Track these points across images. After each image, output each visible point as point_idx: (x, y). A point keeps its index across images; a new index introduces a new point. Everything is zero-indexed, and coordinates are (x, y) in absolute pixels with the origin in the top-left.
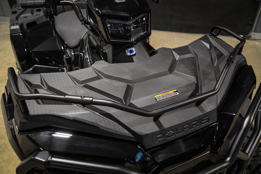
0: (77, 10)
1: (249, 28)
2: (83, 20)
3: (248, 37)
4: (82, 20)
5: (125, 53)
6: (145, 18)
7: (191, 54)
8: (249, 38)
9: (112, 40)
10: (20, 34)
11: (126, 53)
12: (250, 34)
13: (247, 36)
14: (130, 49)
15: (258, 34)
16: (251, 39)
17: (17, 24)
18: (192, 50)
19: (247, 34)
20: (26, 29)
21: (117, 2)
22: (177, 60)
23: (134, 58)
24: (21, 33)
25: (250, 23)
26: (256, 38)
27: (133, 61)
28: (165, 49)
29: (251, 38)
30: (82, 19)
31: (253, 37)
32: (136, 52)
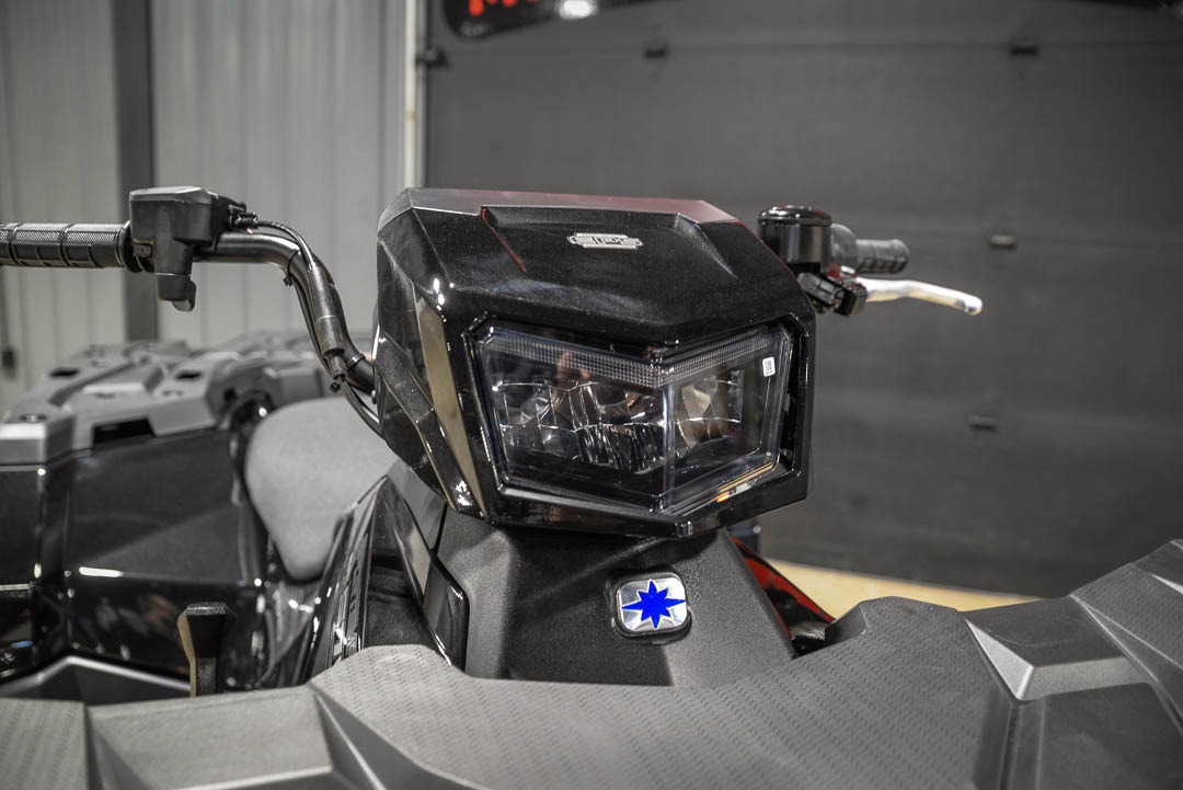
0: (315, 290)
2: (339, 352)
4: (328, 353)
5: (606, 610)
6: (772, 359)
7: (1122, 660)
9: (509, 492)
10: (36, 472)
11: (616, 615)
14: (642, 585)
17: (41, 418)
18: (1121, 634)
20: (83, 450)
21: (585, 246)
22: (1019, 695)
23: (673, 654)
24: (45, 464)
27: (660, 678)
28: (911, 611)
30: (331, 340)
32: (689, 613)
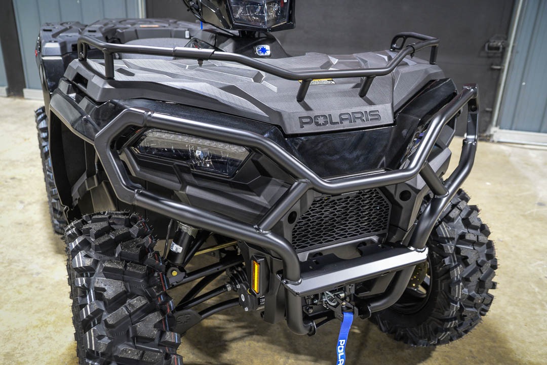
1: (487, 119)
3: (487, 136)
8: (488, 139)
12: (490, 131)
13: (485, 135)
15: (504, 131)
16: (493, 142)
19: (485, 131)
20: (70, 52)
24: (61, 56)
25: (488, 109)
26: (502, 140)
29: (491, 140)
31: (495, 138)
